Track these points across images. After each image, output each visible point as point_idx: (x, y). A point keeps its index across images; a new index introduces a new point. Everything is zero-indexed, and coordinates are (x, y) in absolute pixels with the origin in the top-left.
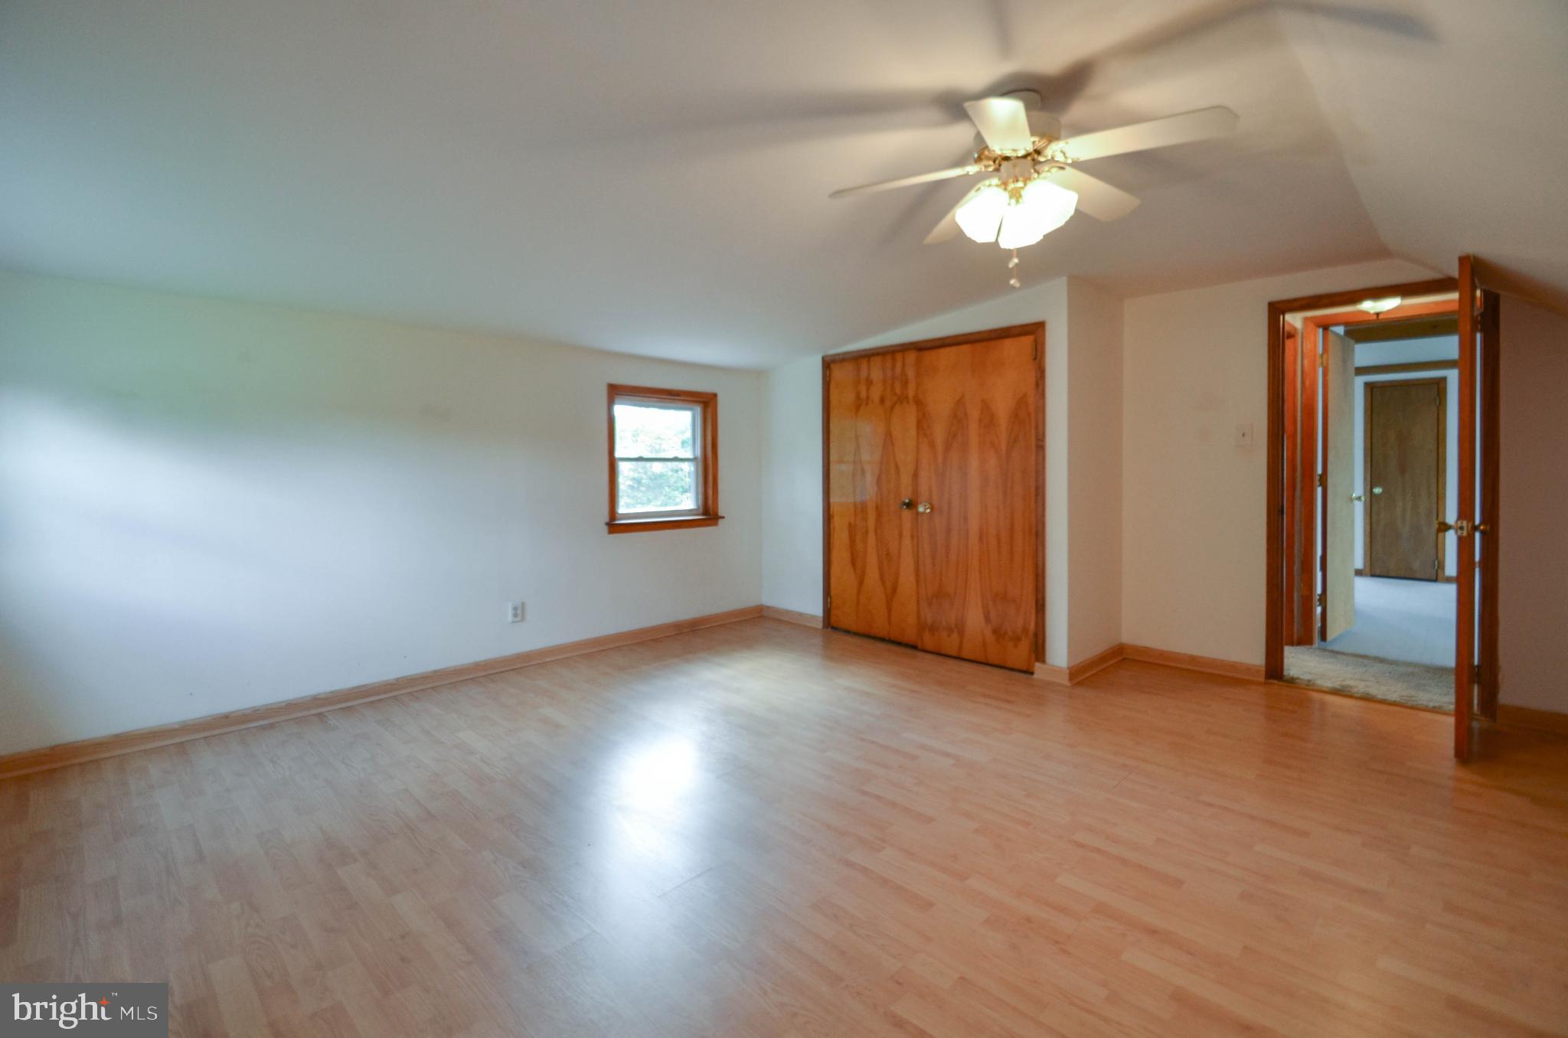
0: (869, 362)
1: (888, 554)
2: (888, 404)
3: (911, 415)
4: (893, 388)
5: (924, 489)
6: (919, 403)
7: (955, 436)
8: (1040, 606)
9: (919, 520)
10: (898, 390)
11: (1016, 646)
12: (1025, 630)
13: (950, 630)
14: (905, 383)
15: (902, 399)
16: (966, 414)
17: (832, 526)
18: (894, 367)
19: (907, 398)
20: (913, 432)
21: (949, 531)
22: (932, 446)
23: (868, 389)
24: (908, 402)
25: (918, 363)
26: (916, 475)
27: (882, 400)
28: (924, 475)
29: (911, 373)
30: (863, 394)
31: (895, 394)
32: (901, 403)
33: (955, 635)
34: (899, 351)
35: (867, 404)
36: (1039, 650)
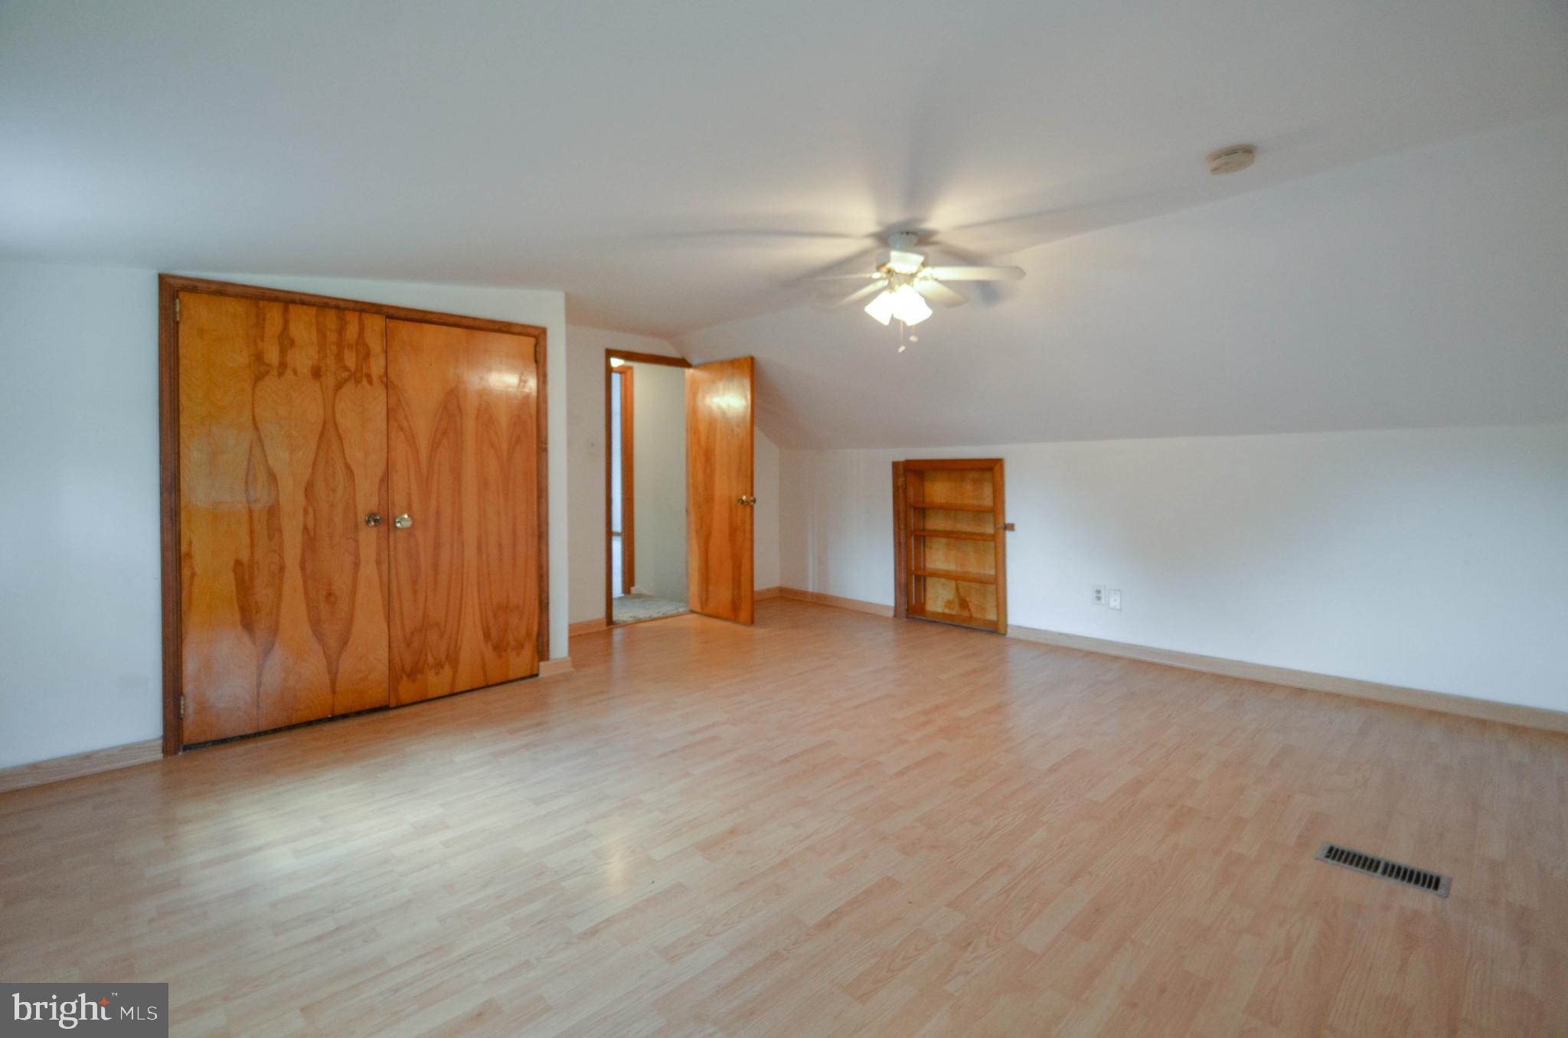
0: (286, 310)
1: (329, 594)
2: (330, 380)
3: (376, 402)
4: (339, 357)
5: (399, 498)
6: (388, 384)
7: (445, 433)
8: (543, 605)
9: (392, 538)
10: (350, 360)
11: (518, 654)
12: (528, 634)
13: (440, 665)
14: (365, 355)
15: (360, 376)
16: (459, 408)
17: (186, 572)
18: (341, 331)
19: (369, 377)
20: (380, 422)
21: (437, 546)
22: (412, 440)
23: (283, 352)
24: (370, 382)
25: (387, 336)
26: (386, 479)
27: (317, 373)
28: (399, 481)
29: (375, 345)
30: (273, 355)
31: (346, 369)
32: (358, 382)
33: (447, 670)
34: (354, 310)
35: (280, 374)
36: (542, 650)
